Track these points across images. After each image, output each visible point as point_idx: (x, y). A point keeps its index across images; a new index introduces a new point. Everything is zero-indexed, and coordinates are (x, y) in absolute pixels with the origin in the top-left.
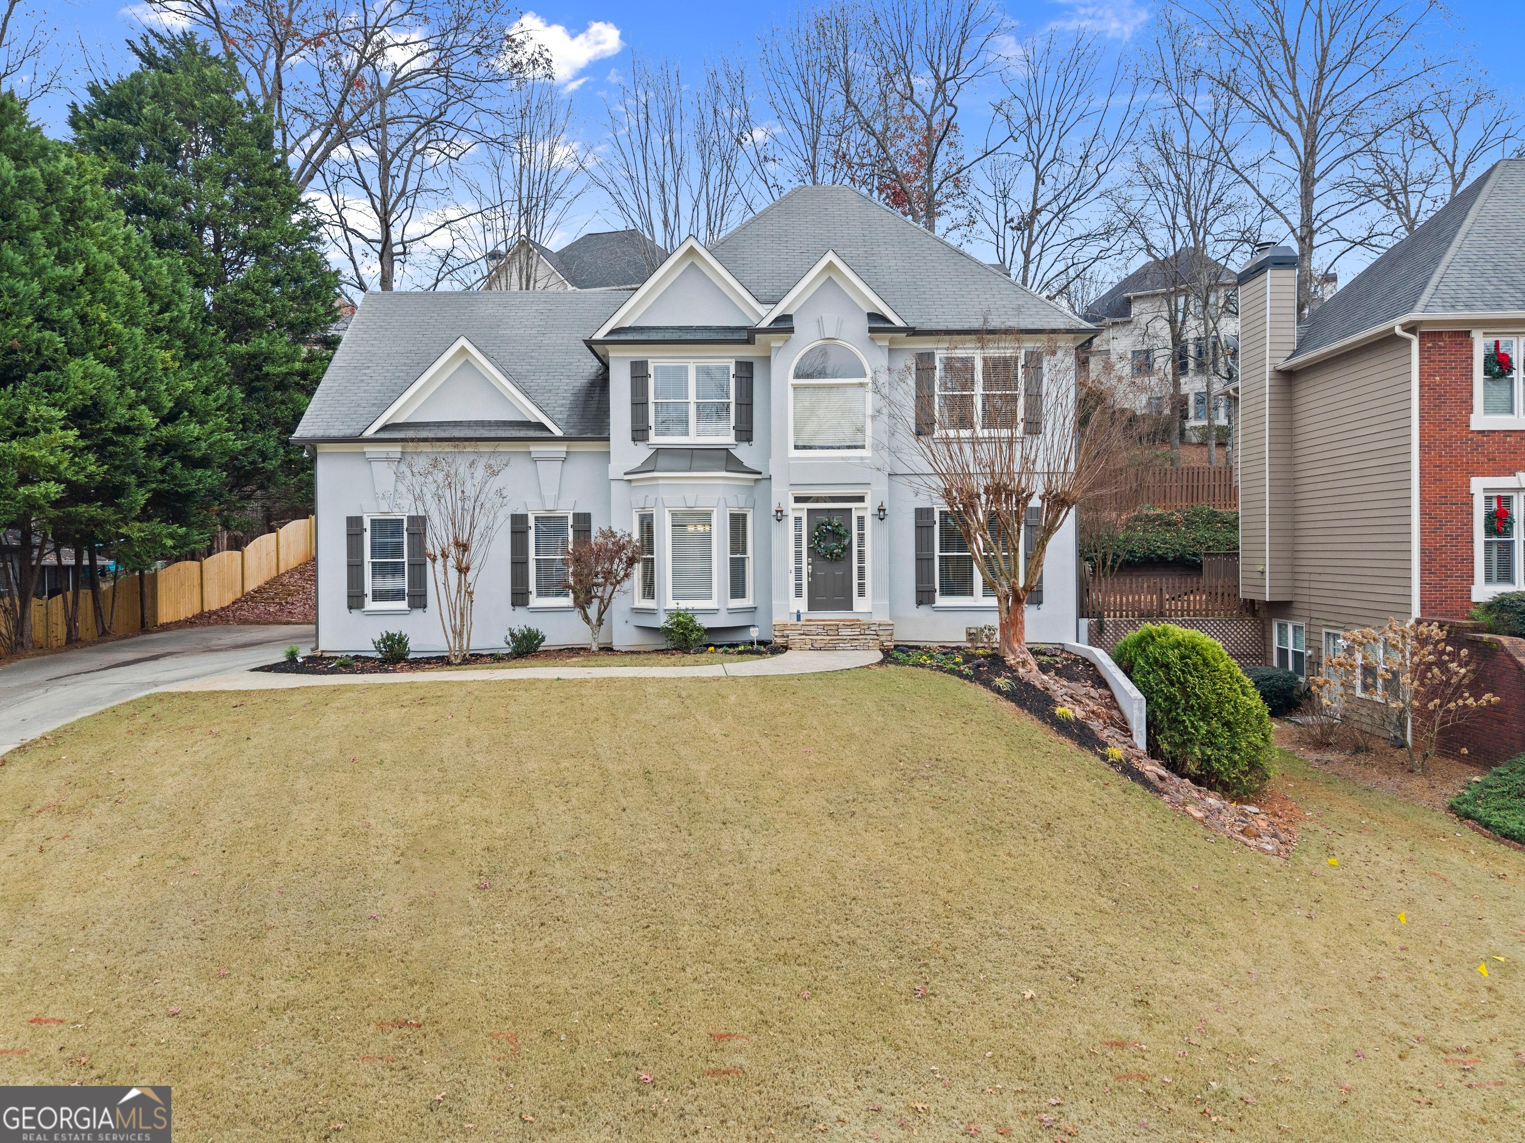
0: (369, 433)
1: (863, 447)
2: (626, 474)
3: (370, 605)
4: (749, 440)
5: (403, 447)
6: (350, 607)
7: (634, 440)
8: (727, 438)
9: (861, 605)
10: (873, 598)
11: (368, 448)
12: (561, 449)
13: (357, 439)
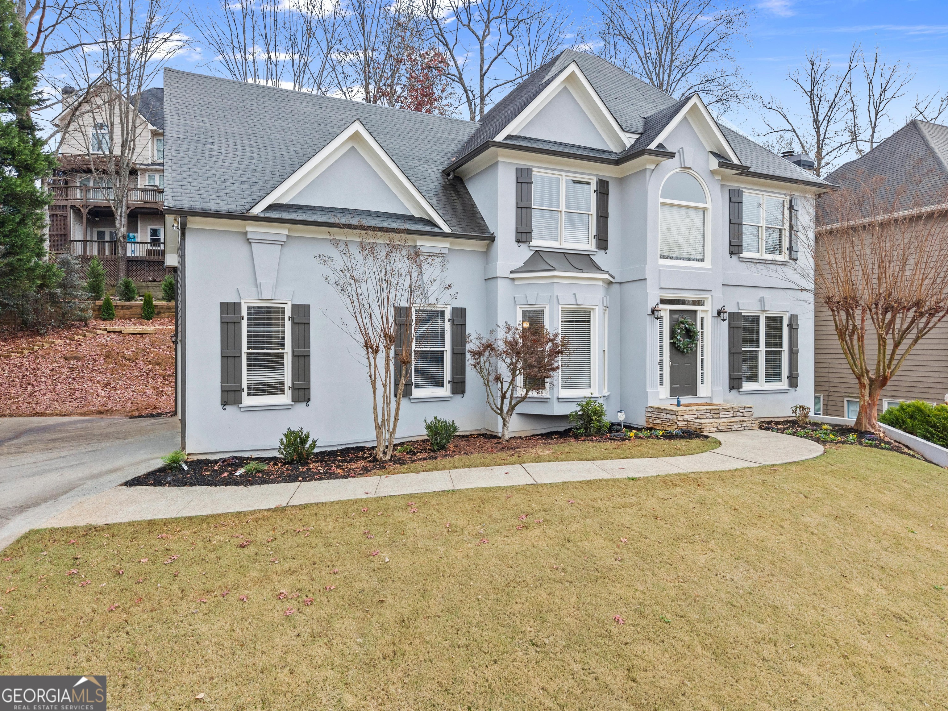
0: (257, 210)
1: (702, 260)
2: (511, 272)
3: (247, 401)
4: (605, 248)
5: (290, 230)
6: (224, 403)
7: (518, 241)
8: (590, 246)
9: (703, 390)
10: (712, 385)
11: (253, 229)
12: (444, 245)
13: (244, 217)
